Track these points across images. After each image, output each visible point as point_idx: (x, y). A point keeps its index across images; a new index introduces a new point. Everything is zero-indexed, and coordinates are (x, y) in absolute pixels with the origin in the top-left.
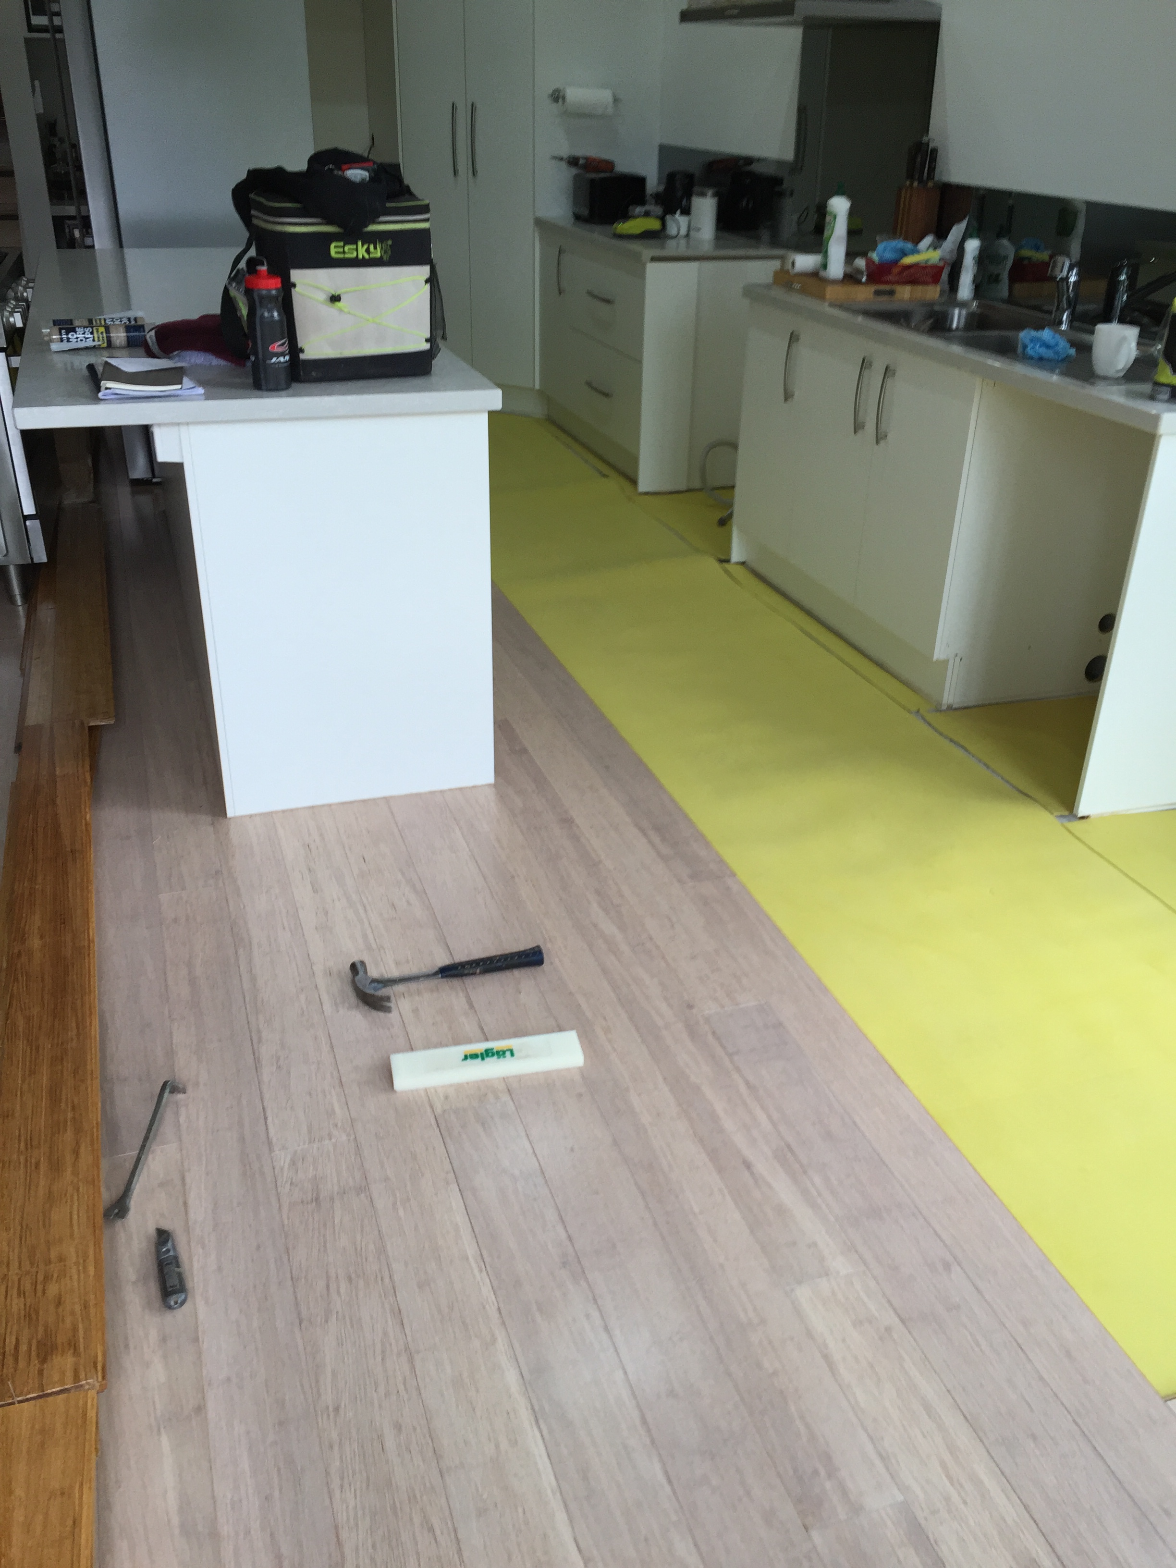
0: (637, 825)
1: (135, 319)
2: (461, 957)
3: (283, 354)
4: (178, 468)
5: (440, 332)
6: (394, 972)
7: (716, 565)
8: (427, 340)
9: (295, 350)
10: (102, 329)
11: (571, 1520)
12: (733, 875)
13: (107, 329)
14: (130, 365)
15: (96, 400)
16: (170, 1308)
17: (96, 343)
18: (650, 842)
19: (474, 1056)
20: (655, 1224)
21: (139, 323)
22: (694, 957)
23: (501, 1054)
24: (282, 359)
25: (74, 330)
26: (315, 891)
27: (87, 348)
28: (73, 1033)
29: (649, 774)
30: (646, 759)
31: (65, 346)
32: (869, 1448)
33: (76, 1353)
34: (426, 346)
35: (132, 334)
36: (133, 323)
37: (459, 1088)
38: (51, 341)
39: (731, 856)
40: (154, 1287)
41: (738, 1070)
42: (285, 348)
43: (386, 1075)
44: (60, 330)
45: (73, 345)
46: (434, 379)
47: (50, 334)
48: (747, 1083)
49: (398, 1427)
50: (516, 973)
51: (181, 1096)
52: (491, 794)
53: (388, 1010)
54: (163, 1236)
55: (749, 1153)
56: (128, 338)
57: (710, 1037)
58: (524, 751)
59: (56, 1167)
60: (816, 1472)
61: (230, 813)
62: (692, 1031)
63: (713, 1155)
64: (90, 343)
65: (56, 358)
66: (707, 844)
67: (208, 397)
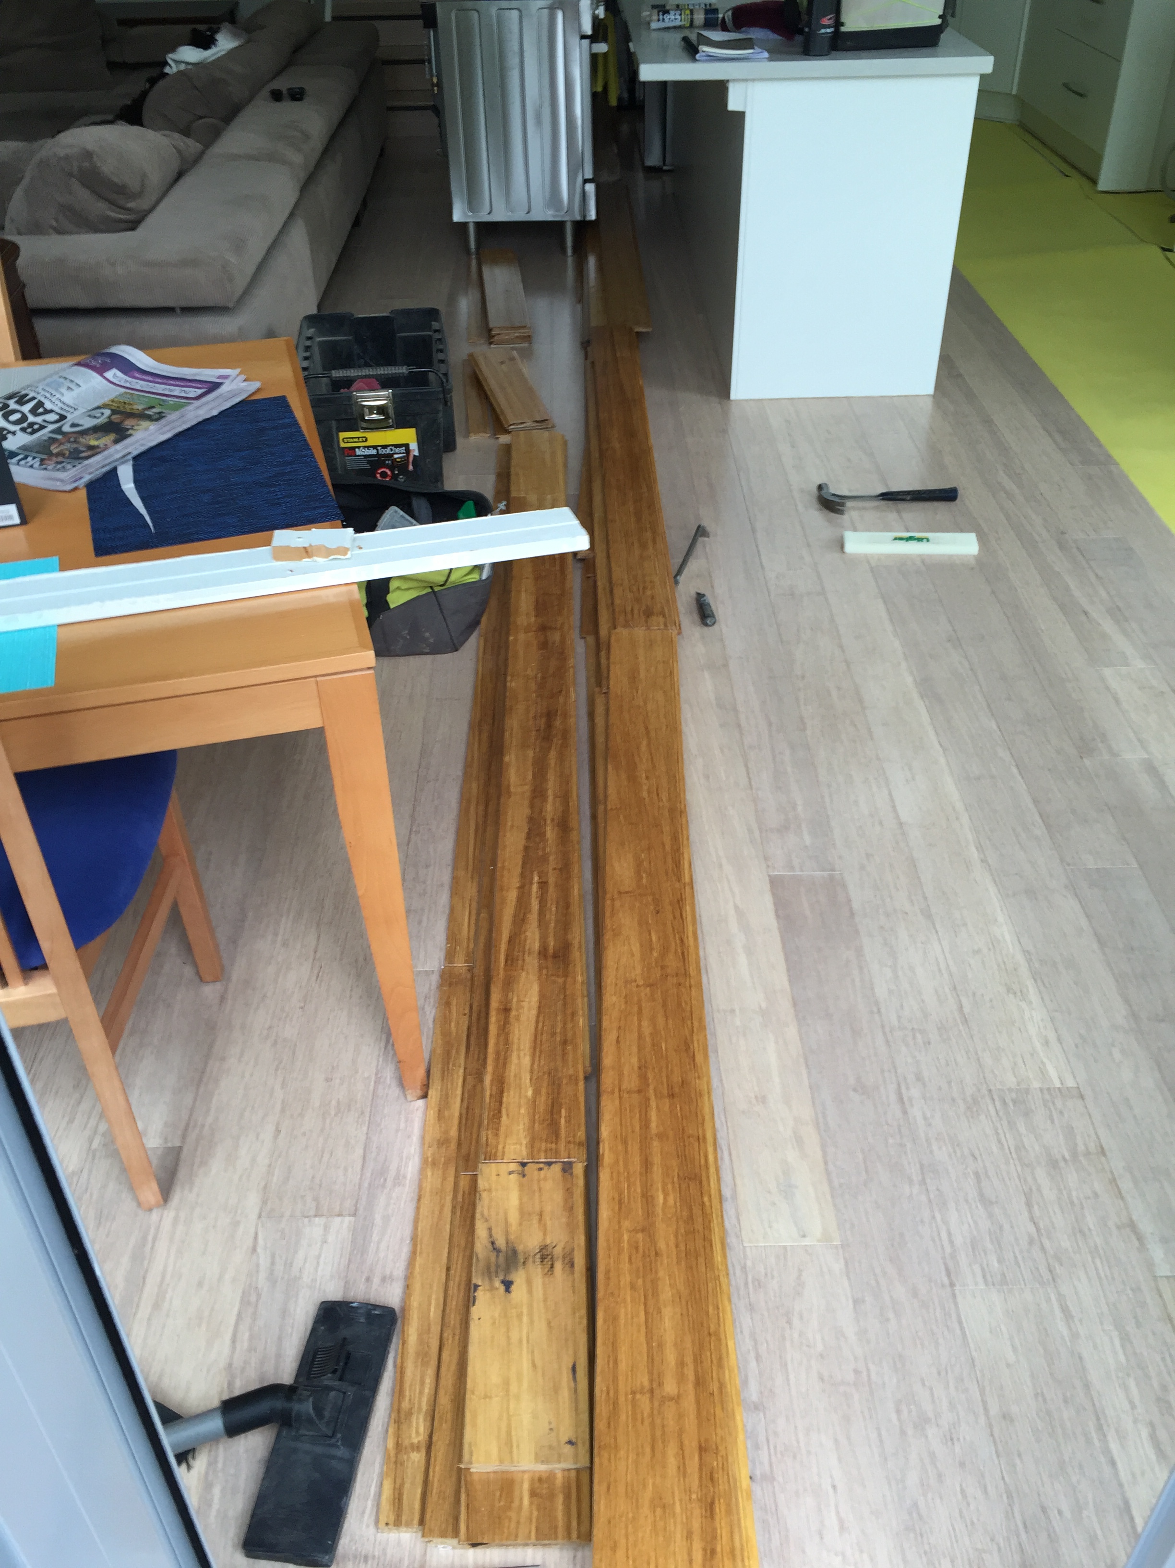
0: (1045, 429)
1: (710, 5)
2: (895, 488)
3: (829, 27)
4: (740, 116)
5: (950, 11)
6: (846, 493)
7: (1159, 251)
8: (940, 17)
9: (838, 24)
10: (688, 12)
11: (937, 734)
12: (1117, 464)
13: (692, 12)
14: (716, 36)
15: (694, 60)
16: (706, 625)
17: (683, 23)
18: (1054, 441)
19: (901, 539)
20: (1014, 631)
21: (713, 7)
22: (1073, 507)
23: (920, 540)
24: (828, 30)
25: (668, 12)
26: (793, 447)
27: (675, 27)
28: (645, 489)
29: (1061, 397)
30: (1061, 390)
31: (661, 25)
32: (1132, 735)
33: (664, 616)
34: (938, 22)
35: (710, 16)
36: (708, 7)
37: (888, 556)
38: (651, 20)
39: (1117, 454)
40: (696, 617)
41: (1091, 567)
42: (831, 22)
43: (841, 545)
44: (659, 12)
45: (667, 24)
46: (939, 49)
47: (651, 15)
48: (1097, 575)
49: (839, 688)
50: (936, 504)
51: (706, 539)
52: (929, 402)
53: (840, 512)
54: (700, 596)
55: (1088, 608)
56: (706, 19)
57: (1075, 550)
58: (960, 375)
59: (643, 546)
60: (1094, 740)
61: (733, 396)
62: (1062, 546)
63: (1062, 607)
64: (678, 23)
65: (654, 35)
66: (1100, 445)
67: (771, 59)
